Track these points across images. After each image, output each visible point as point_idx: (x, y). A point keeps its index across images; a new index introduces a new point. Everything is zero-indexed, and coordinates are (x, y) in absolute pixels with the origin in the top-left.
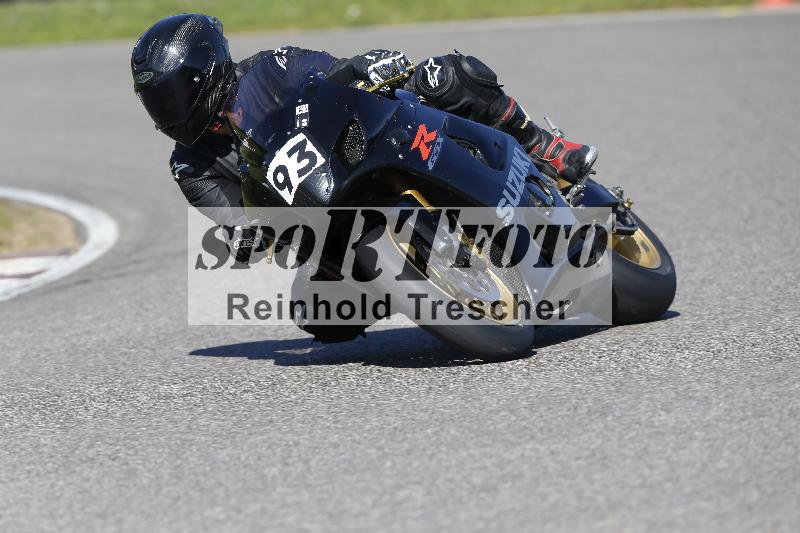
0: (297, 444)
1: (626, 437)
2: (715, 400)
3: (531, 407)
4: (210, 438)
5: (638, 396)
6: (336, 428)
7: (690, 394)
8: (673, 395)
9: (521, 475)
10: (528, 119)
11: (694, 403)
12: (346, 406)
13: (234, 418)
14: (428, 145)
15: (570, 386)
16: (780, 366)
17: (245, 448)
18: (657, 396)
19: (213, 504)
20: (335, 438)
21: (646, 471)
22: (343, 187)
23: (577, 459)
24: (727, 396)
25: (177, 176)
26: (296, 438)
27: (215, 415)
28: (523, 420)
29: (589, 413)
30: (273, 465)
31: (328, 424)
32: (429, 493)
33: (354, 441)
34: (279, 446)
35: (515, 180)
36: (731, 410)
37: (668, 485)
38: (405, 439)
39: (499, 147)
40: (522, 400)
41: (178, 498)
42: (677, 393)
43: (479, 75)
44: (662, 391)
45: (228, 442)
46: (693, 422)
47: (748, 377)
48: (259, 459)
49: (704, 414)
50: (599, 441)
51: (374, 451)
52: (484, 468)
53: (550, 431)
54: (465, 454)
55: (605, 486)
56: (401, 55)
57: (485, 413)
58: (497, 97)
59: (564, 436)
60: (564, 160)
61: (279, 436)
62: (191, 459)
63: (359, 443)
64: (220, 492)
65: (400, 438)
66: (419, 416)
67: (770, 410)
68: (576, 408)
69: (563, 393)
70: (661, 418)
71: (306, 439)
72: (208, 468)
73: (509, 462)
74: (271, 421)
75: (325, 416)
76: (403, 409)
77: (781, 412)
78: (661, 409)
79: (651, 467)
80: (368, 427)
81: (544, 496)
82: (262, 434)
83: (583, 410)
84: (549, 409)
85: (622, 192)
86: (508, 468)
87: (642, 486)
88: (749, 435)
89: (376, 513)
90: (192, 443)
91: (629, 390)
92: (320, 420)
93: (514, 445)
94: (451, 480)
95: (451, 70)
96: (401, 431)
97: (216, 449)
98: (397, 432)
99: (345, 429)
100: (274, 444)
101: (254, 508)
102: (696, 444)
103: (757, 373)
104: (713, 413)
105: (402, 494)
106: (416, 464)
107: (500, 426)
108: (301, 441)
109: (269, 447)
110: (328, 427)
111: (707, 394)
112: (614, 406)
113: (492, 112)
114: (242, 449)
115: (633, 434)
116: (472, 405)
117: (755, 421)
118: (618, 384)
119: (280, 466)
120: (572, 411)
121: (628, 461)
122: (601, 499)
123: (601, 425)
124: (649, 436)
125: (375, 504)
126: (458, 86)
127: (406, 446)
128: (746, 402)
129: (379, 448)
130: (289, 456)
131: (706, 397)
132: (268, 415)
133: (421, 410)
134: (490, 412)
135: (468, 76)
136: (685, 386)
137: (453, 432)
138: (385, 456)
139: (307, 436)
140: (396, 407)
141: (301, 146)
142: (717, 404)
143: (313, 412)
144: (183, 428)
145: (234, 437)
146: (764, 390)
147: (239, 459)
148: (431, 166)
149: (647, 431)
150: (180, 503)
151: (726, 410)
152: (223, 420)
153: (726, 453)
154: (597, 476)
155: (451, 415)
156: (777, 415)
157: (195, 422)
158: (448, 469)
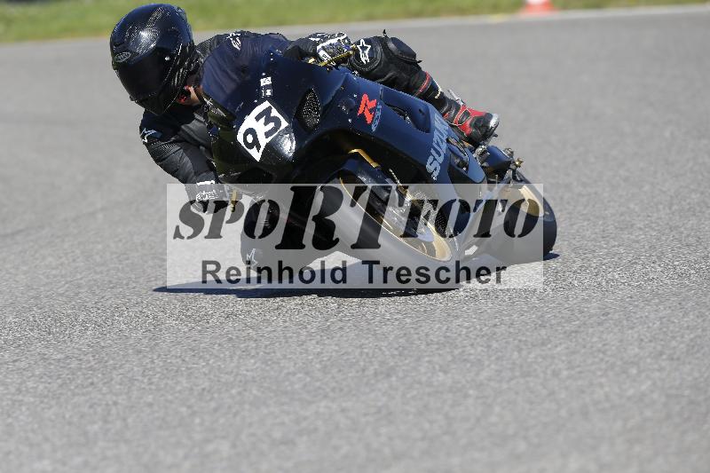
0: (115, 403)
1: (409, 396)
2: (487, 363)
3: (324, 369)
4: (37, 399)
5: (419, 359)
6: (150, 389)
7: (465, 357)
8: (449, 358)
9: (316, 430)
10: (440, 90)
11: (469, 365)
12: (159, 370)
13: (59, 381)
14: (370, 111)
15: (359, 350)
16: (543, 332)
17: (69, 407)
18: (436, 359)
19: (40, 457)
20: (150, 398)
21: (427, 426)
22: (303, 146)
23: (365, 415)
24: (498, 359)
25: (146, 141)
26: (114, 398)
27: (42, 378)
28: (317, 381)
29: (376, 374)
30: (94, 422)
31: (143, 386)
32: (234, 446)
33: (166, 401)
34: (100, 405)
35: (439, 141)
36: (500, 371)
37: (446, 438)
38: (212, 399)
39: (423, 114)
40: (316, 363)
41: (8, 453)
42: (452, 356)
43: (403, 53)
44: (440, 355)
45: (53, 402)
46: (467, 382)
47: (516, 342)
48: (82, 417)
49: (477, 374)
50: (384, 399)
51: (184, 409)
52: (283, 424)
53: (341, 390)
54: (265, 411)
55: (391, 439)
56: (345, 36)
57: (283, 375)
58: (416, 72)
59: (354, 395)
60: (470, 125)
61: (100, 396)
62: (21, 417)
63: (171, 402)
64: (47, 447)
65: (208, 398)
66: (224, 378)
67: (535, 370)
68: (364, 370)
69: (352, 357)
70: (440, 379)
71: (123, 400)
72: (36, 426)
73: (305, 418)
74: (92, 384)
75: (140, 378)
76: (210, 372)
77: (545, 372)
78: (440, 371)
79: (431, 422)
80: (179, 388)
81: (336, 448)
82: (83, 394)
83: (371, 371)
84: (340, 371)
85: (512, 152)
86: (304, 424)
87: (423, 439)
88: (517, 393)
89: (187, 465)
90: (21, 403)
91: (411, 353)
92: (136, 382)
93: (310, 403)
94: (253, 435)
95: (379, 49)
96: (209, 391)
97: (43, 409)
98: (205, 393)
99: (158, 390)
100: (95, 404)
101: (78, 460)
102: (470, 401)
103: (524, 339)
104: (484, 374)
105: (210, 448)
106: (222, 421)
107: (297, 386)
108: (120, 401)
109: (91, 407)
110: (144, 388)
111: (479, 357)
112: (397, 369)
113: (412, 84)
114: (66, 408)
115: (415, 392)
116: (272, 368)
117: (522, 381)
118: (401, 349)
119: (100, 423)
120: (360, 373)
121: (411, 417)
122: (387, 451)
123: (386, 385)
124: (429, 394)
125: (186, 457)
126: (385, 62)
127: (213, 405)
128: (514, 363)
129: (189, 407)
130: (109, 414)
131: (479, 360)
132: (89, 378)
133: (226, 373)
134: (289, 374)
135: (393, 54)
136: (460, 350)
137: (255, 392)
138: (194, 414)
139: (124, 397)
140: (204, 370)
141: (267, 112)
142: (489, 366)
143: (130, 375)
144: (13, 390)
145: (59, 398)
146: (529, 353)
147: (64, 417)
148: (374, 129)
149: (428, 390)
150: (11, 457)
151: (497, 371)
152: (49, 383)
153: (497, 409)
154: (383, 430)
155: (253, 377)
156: (542, 375)
157: (24, 385)
158: (250, 425)
